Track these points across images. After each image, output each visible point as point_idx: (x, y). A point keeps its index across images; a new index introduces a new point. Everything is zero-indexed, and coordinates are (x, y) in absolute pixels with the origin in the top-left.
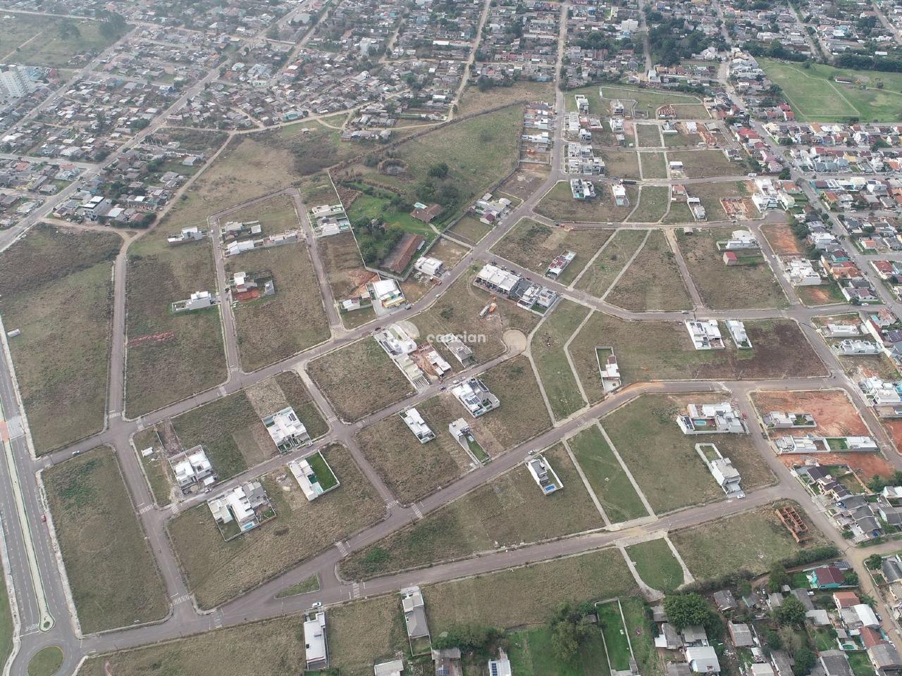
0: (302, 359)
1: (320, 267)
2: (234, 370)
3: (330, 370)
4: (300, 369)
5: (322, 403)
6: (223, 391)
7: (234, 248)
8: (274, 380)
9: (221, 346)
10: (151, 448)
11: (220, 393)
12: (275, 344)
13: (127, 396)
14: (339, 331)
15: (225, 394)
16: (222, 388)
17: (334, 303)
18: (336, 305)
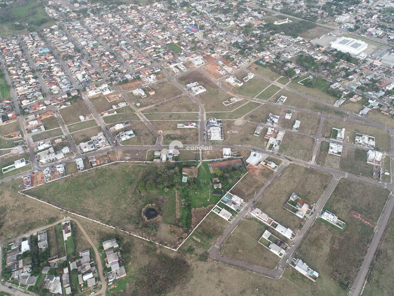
0: (308, 165)
1: (262, 189)
2: (337, 180)
3: (303, 154)
4: (313, 162)
5: (316, 148)
6: (347, 175)
7: (287, 233)
8: (325, 165)
9: (335, 191)
10: (385, 174)
11: (348, 175)
12: (313, 176)
13: (386, 200)
14: (285, 163)
15: (347, 174)
16: (346, 177)
17: (276, 172)
18: (276, 170)
